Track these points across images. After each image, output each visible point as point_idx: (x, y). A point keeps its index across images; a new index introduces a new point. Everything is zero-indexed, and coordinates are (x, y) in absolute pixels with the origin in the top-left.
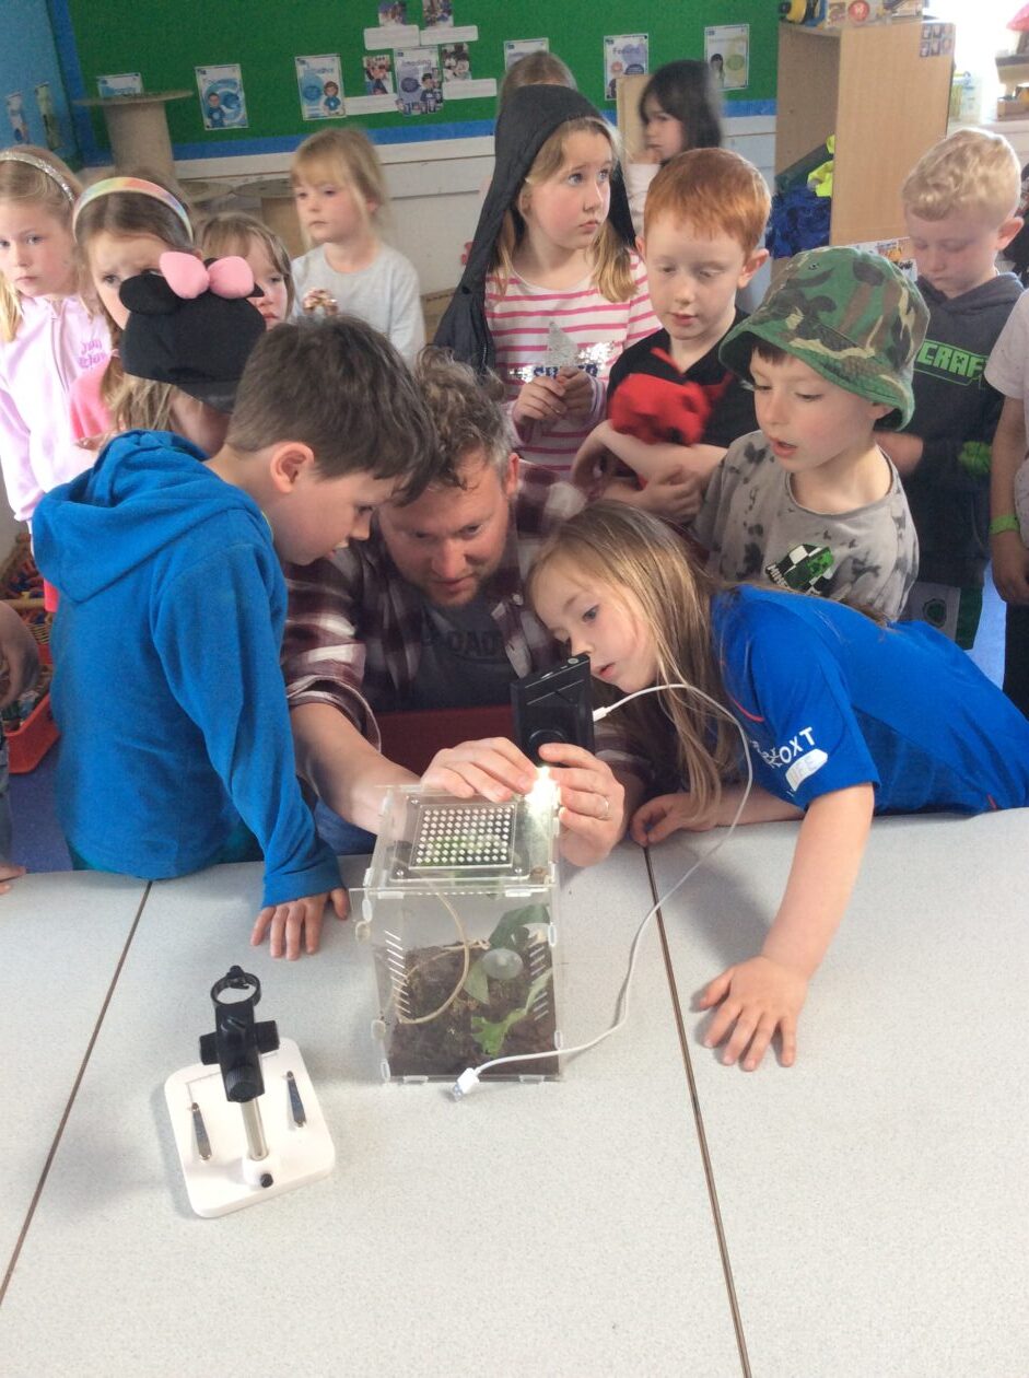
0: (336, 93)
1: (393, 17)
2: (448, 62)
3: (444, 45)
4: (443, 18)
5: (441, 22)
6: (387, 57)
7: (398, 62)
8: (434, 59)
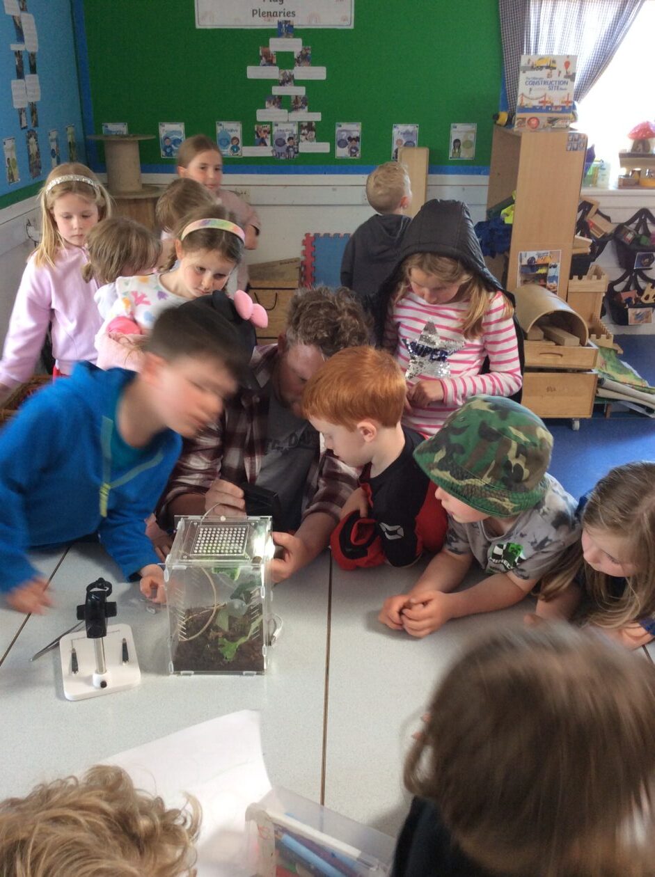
0: (238, 144)
1: (274, 104)
2: (303, 131)
3: (302, 122)
4: (302, 107)
5: (301, 109)
6: (269, 126)
7: (275, 129)
8: (295, 129)
